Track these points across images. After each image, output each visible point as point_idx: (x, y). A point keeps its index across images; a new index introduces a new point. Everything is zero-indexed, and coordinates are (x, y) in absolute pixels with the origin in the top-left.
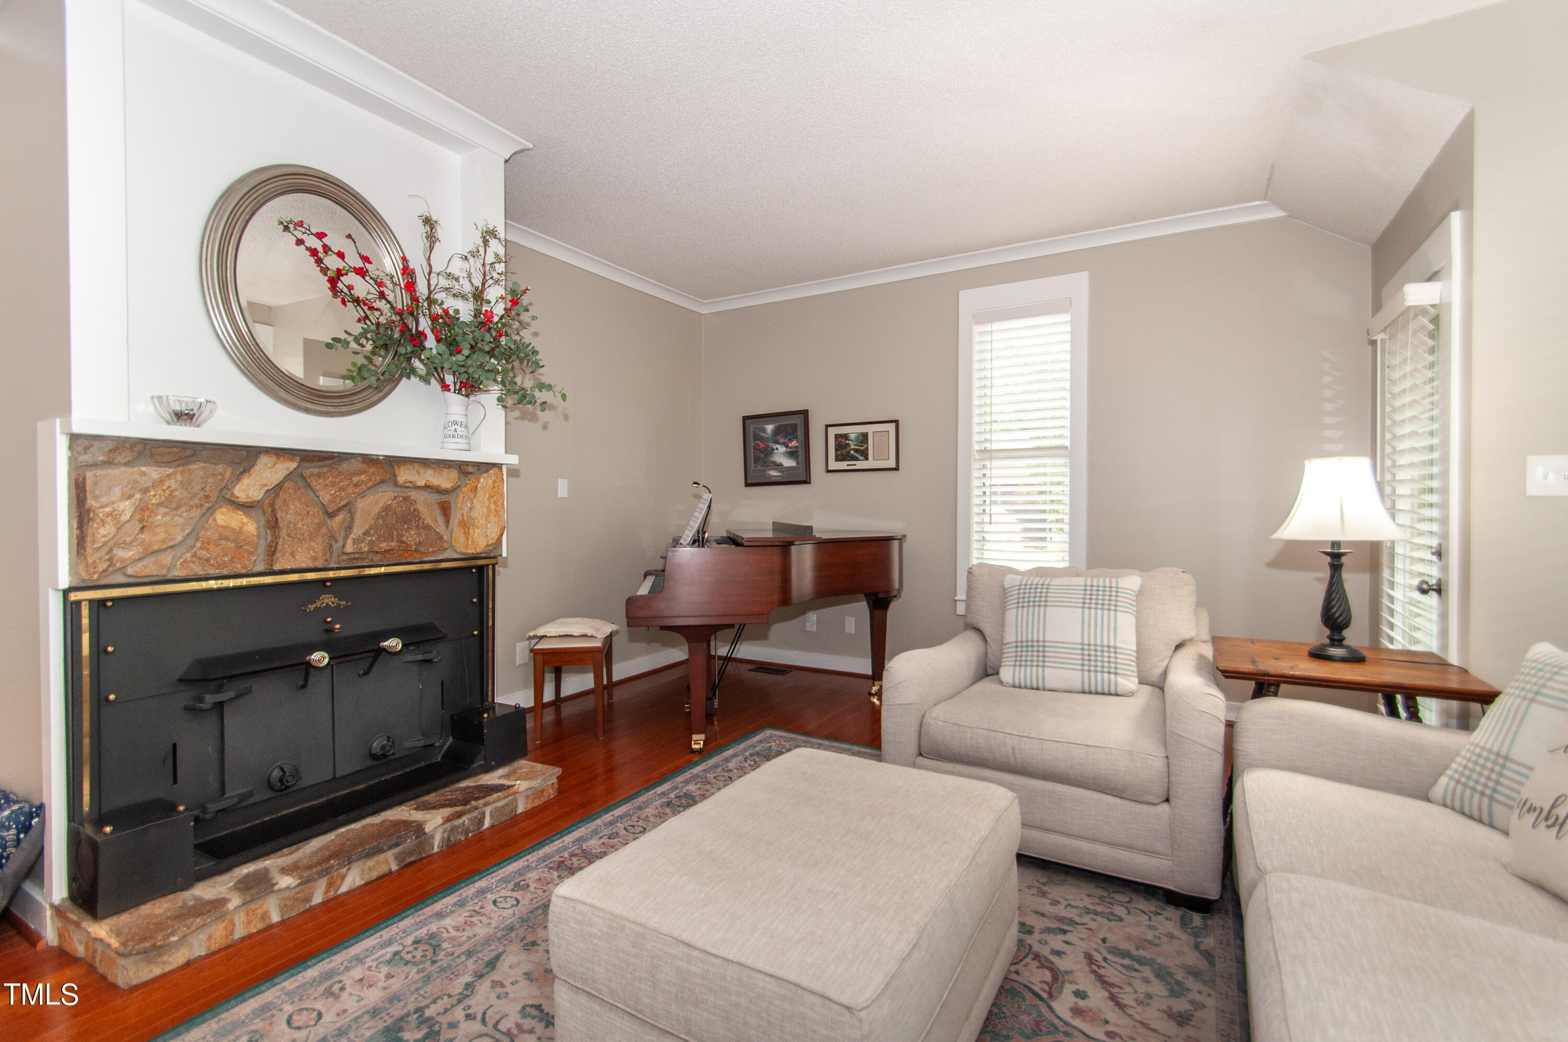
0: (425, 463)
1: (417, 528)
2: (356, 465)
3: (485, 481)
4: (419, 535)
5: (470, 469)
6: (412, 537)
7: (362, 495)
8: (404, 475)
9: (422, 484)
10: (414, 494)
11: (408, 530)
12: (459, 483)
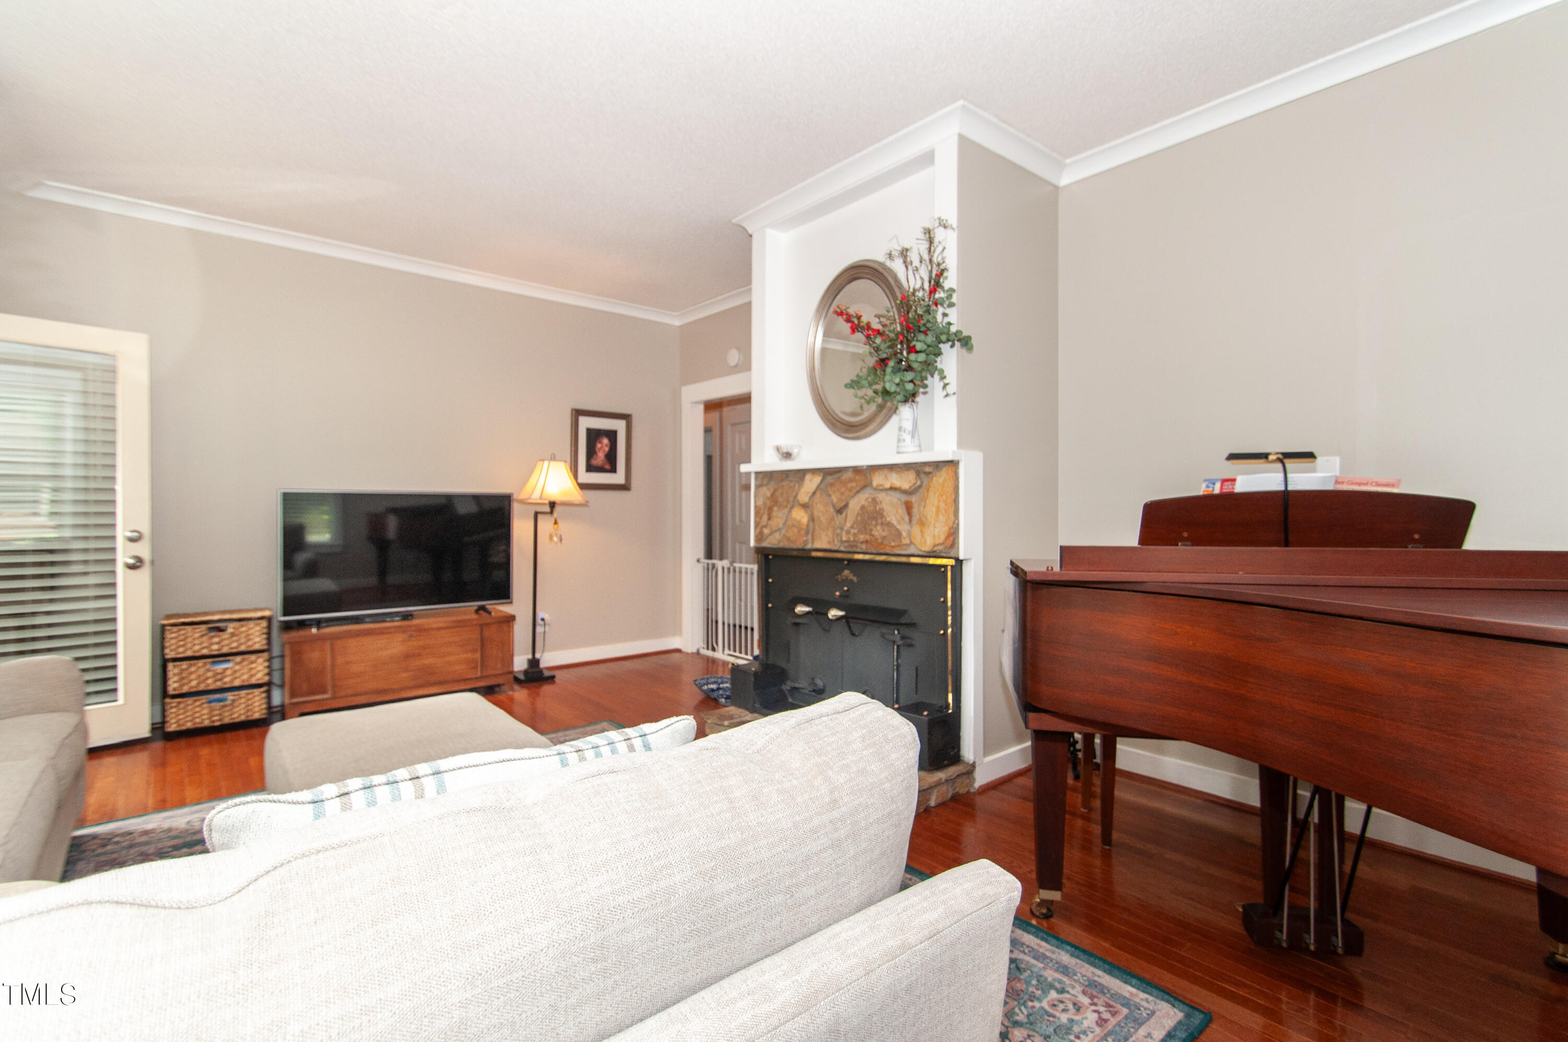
0: (892, 467)
1: (882, 524)
2: (850, 474)
3: (941, 478)
4: (883, 530)
5: (927, 469)
6: (878, 532)
7: (853, 497)
8: (878, 480)
9: (888, 486)
10: (881, 496)
11: (876, 525)
12: (919, 483)
